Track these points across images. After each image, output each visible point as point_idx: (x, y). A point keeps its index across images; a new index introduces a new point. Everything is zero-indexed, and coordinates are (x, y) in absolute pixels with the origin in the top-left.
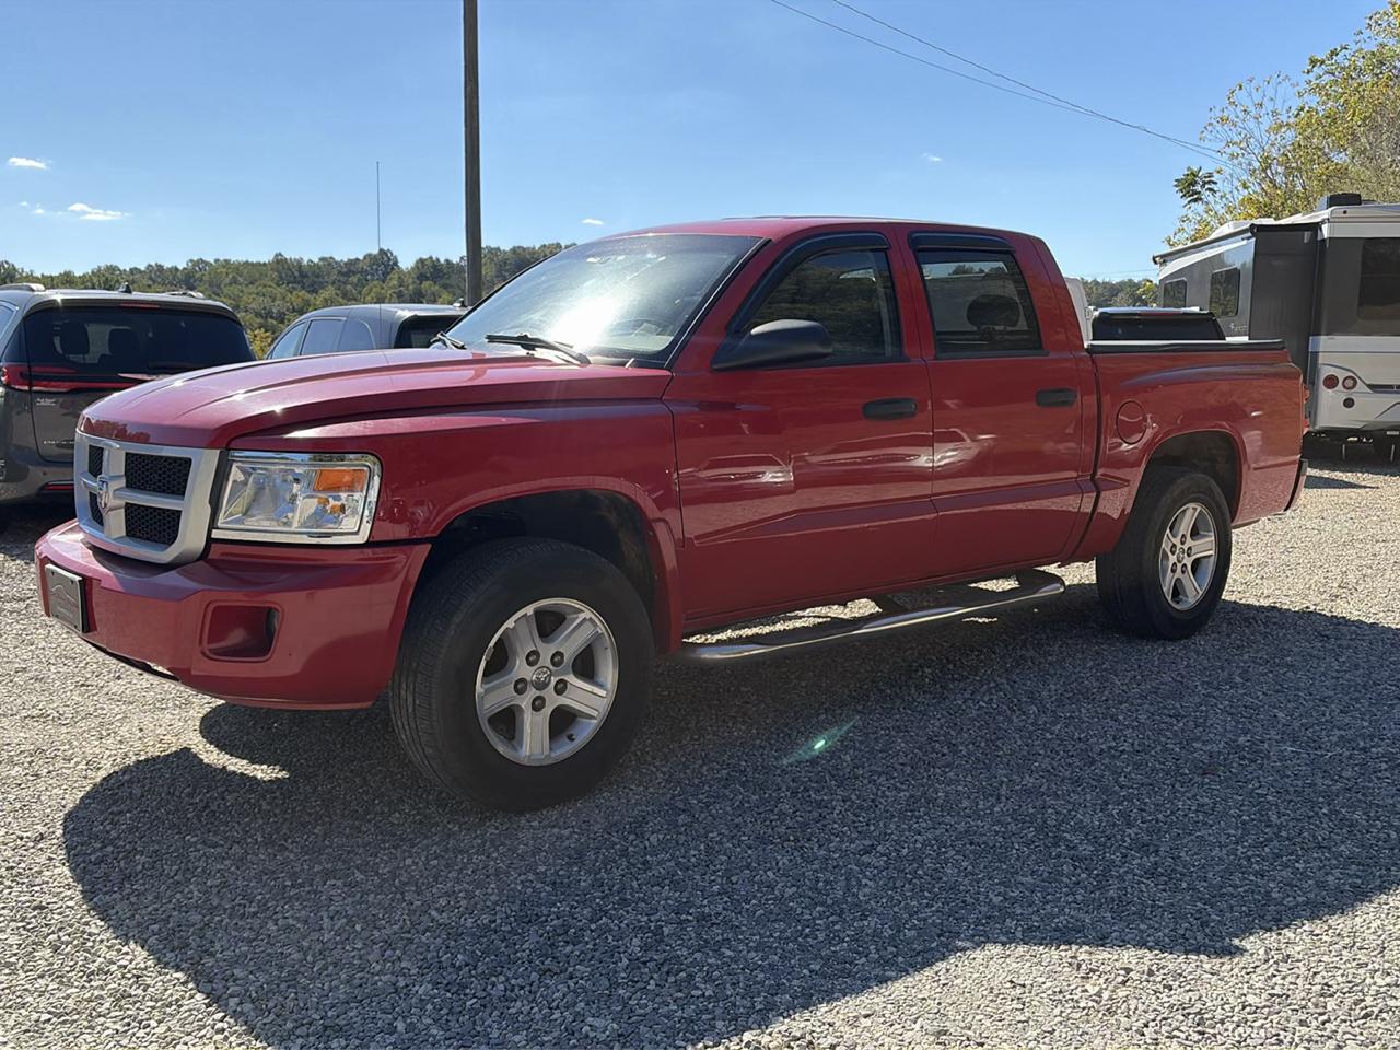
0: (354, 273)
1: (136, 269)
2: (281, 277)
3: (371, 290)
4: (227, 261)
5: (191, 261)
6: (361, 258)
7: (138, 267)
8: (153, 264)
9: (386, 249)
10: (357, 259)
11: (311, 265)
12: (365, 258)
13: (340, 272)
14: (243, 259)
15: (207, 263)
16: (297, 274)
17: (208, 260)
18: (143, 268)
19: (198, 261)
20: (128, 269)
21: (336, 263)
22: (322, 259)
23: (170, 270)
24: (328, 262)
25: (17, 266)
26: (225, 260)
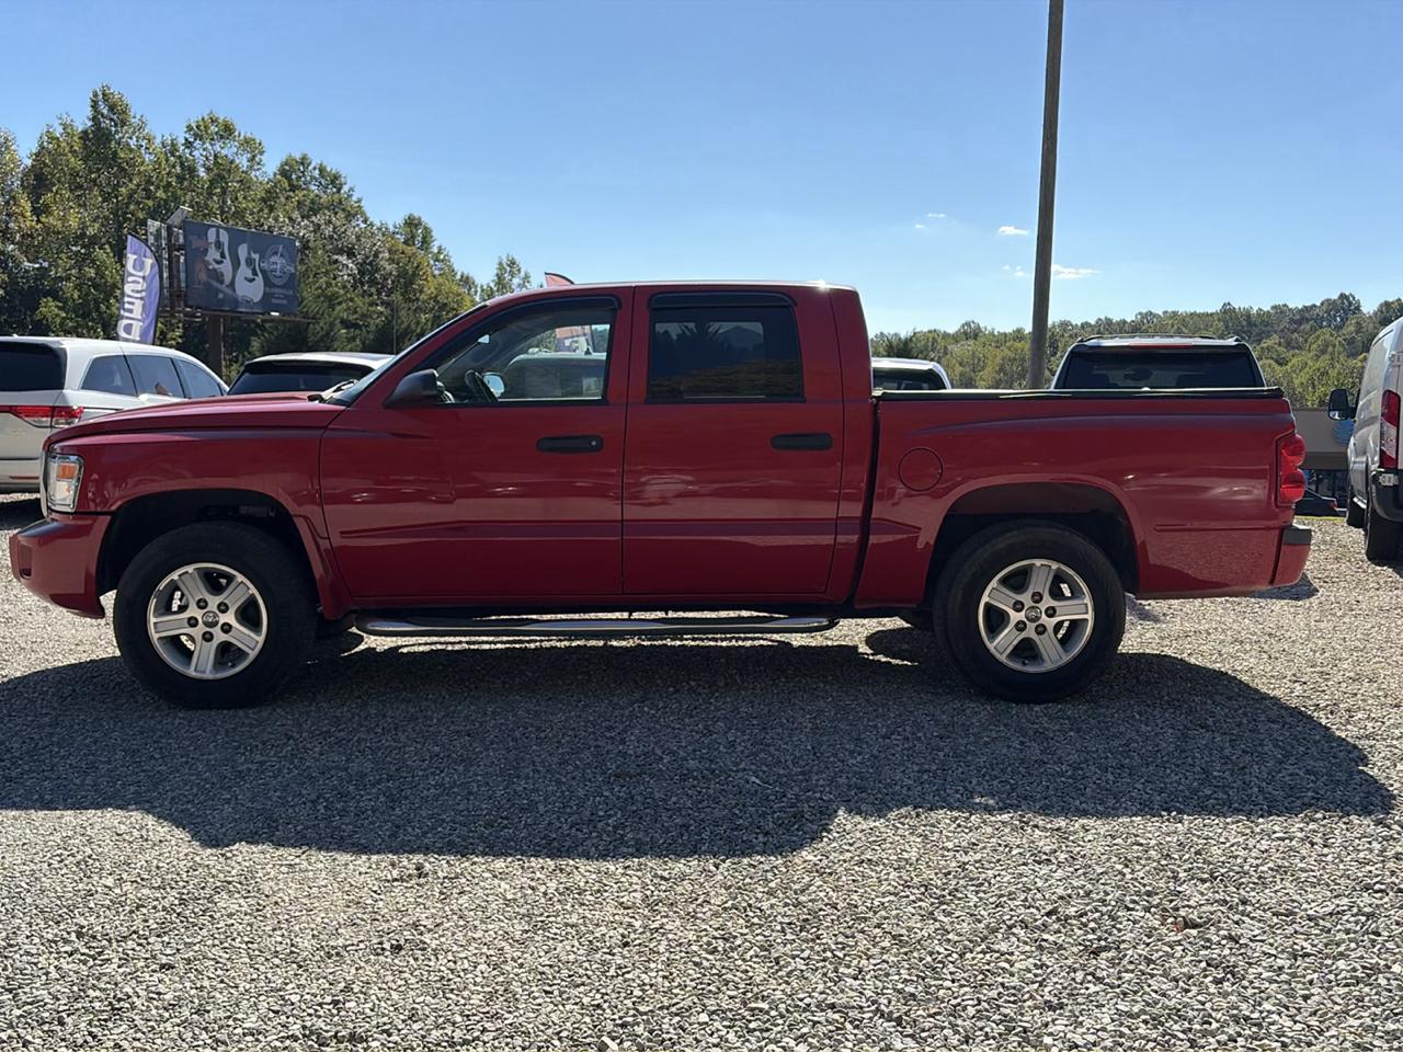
0: (1308, 320)
1: (1086, 323)
2: (1227, 327)
3: (1318, 336)
4: (1175, 313)
5: (1140, 314)
6: (1318, 304)
7: (1090, 321)
8: (1103, 318)
9: (1347, 294)
10: (1314, 306)
11: (1260, 313)
12: (1322, 304)
13: (1292, 320)
14: (1191, 309)
15: (1155, 315)
16: (1244, 323)
17: (1157, 312)
18: (1093, 323)
19: (1146, 314)
20: (1079, 324)
21: (1290, 310)
22: (1274, 307)
23: (1118, 323)
24: (1280, 310)
25: (982, 326)
26: (1173, 312)
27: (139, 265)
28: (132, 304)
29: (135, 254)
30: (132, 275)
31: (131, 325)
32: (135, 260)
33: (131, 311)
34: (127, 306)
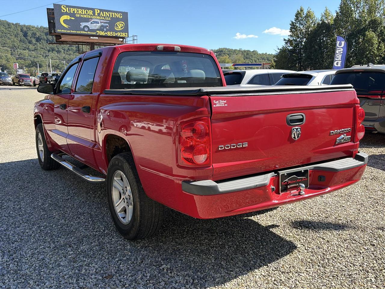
27: (340, 44)
28: (338, 56)
29: (339, 41)
30: (339, 47)
31: (338, 62)
32: (339, 43)
33: (338, 58)
34: (337, 57)
